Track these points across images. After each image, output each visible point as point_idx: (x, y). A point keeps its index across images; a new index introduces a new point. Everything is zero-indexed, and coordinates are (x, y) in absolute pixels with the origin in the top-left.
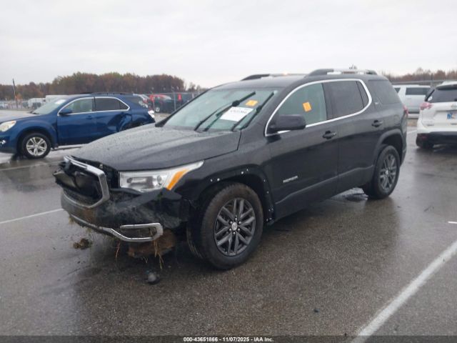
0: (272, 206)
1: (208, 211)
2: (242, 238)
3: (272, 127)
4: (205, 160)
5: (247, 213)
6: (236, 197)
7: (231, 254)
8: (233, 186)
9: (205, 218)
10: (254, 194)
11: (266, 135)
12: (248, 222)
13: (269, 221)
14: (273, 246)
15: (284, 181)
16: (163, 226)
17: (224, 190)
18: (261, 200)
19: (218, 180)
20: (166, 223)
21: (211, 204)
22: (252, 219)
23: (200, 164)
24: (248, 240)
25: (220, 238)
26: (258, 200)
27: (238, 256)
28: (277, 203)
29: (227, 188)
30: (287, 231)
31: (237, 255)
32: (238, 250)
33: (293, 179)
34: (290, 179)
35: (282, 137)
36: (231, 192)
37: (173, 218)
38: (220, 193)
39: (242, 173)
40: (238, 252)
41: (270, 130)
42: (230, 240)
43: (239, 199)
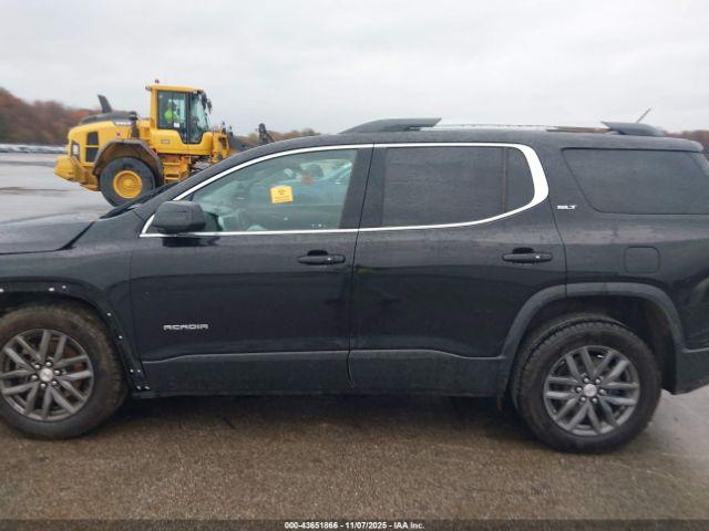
0: (135, 364)
5: (73, 360)
6: (46, 328)
12: (75, 375)
13: (143, 390)
15: (167, 327)
19: (1, 290)
28: (145, 362)
33: (193, 327)
34: (185, 327)
36: (31, 317)
39: (51, 290)
43: (53, 331)
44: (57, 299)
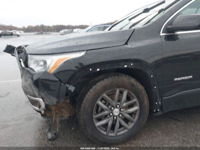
0: (159, 99)
1: (87, 96)
2: (123, 123)
3: (170, 27)
4: (87, 50)
5: (130, 102)
6: (119, 87)
7: (110, 134)
8: (116, 77)
9: (84, 102)
10: (140, 87)
11: (161, 34)
12: (131, 110)
13: (157, 111)
14: (160, 132)
15: (176, 79)
16: (45, 103)
17: (106, 80)
18: (147, 93)
19: (98, 70)
20: (47, 101)
21: (91, 90)
22: (136, 108)
23: (83, 54)
24: (130, 126)
25: (99, 119)
26: (144, 92)
27: (118, 137)
28: (164, 98)
29: (109, 78)
30: (180, 121)
31: (116, 136)
32: (118, 132)
33: (186, 78)
34: (183, 78)
35: (179, 37)
36: (112, 82)
37: (51, 98)
38: (102, 82)
39: (126, 66)
40: (118, 134)
41: (167, 30)
42: (110, 123)
43: (121, 89)
44: (128, 72)
